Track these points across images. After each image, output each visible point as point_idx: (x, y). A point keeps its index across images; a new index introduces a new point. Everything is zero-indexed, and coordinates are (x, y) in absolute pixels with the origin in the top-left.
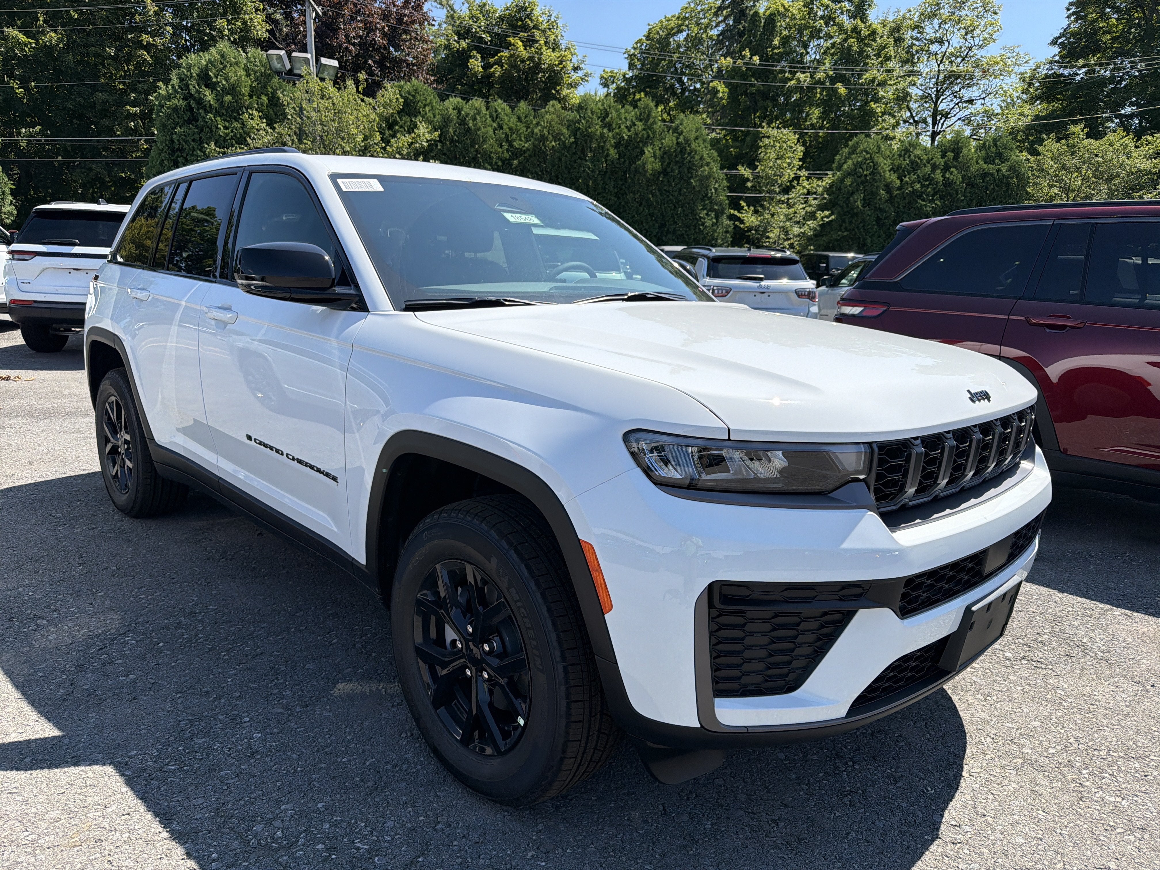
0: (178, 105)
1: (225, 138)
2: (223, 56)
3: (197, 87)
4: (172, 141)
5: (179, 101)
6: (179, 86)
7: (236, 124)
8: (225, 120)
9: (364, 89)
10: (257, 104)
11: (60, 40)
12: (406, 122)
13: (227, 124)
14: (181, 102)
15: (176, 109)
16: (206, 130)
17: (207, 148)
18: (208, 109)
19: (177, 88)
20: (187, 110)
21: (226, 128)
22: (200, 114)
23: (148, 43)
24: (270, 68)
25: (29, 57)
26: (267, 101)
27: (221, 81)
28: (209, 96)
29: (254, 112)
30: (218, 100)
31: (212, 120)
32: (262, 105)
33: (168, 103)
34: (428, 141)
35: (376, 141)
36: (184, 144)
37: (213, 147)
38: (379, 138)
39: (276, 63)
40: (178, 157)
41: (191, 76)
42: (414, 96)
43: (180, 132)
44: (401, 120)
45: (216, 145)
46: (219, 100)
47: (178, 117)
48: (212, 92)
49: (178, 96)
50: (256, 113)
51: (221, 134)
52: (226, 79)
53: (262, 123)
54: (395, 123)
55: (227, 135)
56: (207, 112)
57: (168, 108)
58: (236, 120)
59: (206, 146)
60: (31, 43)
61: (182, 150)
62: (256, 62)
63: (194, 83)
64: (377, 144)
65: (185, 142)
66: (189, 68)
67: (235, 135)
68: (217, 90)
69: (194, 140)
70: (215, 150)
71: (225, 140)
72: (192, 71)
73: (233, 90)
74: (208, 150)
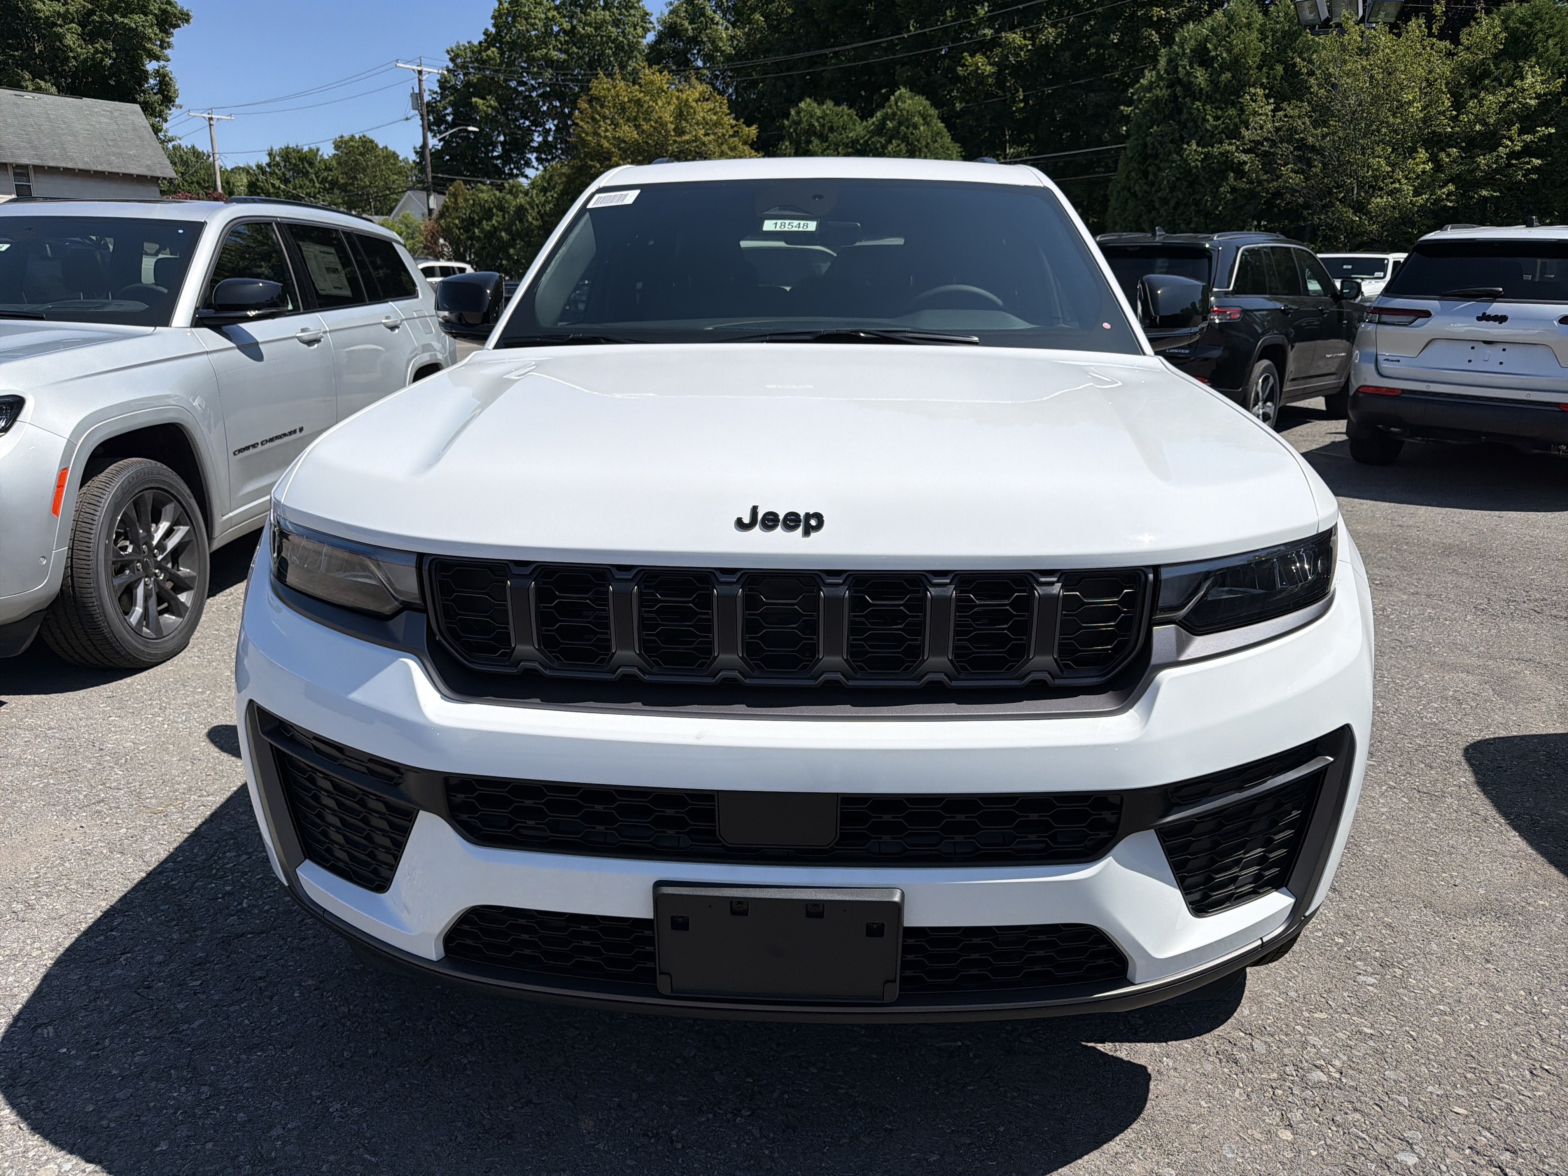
0: (1160, 95)
1: (1212, 132)
2: (1231, 19)
3: (1188, 68)
4: (1145, 145)
5: (1161, 90)
6: (1166, 70)
7: (1232, 112)
8: (1216, 108)
9: (1441, 29)
10: (1268, 78)
11: (1059, 35)
12: (1506, 70)
13: (1220, 113)
14: (1164, 91)
15: (1156, 102)
16: (1190, 125)
17: (1186, 149)
18: (1197, 96)
19: (1162, 73)
20: (1170, 102)
21: (1217, 118)
22: (1186, 103)
23: (1160, 18)
24: (1299, 23)
25: (1023, 62)
26: (1282, 72)
27: (1221, 54)
28: (1200, 76)
29: (1258, 90)
30: (1211, 82)
31: (1199, 110)
32: (1275, 78)
33: (1148, 95)
34: (1538, 96)
35: (1441, 109)
36: (1159, 147)
37: (1194, 147)
38: (1448, 103)
39: (1308, 12)
40: (1150, 165)
41: (1184, 53)
42: (1530, 25)
43: (1156, 131)
44: (1497, 69)
45: (1198, 145)
46: (1213, 82)
47: (1158, 112)
48: (1206, 70)
49: (1161, 84)
50: (1260, 91)
51: (1208, 127)
52: (1229, 51)
53: (1268, 104)
54: (1486, 74)
55: (1216, 127)
56: (1195, 99)
57: (1146, 102)
58: (1233, 104)
59: (1185, 146)
60: (1027, 45)
61: (1156, 156)
62: (1278, 17)
63: (1185, 62)
64: (1443, 113)
65: (1161, 144)
66: (1184, 40)
67: (1226, 128)
68: (1213, 67)
69: (1172, 141)
70: (1195, 151)
71: (1213, 136)
72: (1186, 47)
73: (1236, 64)
74: (1188, 152)
